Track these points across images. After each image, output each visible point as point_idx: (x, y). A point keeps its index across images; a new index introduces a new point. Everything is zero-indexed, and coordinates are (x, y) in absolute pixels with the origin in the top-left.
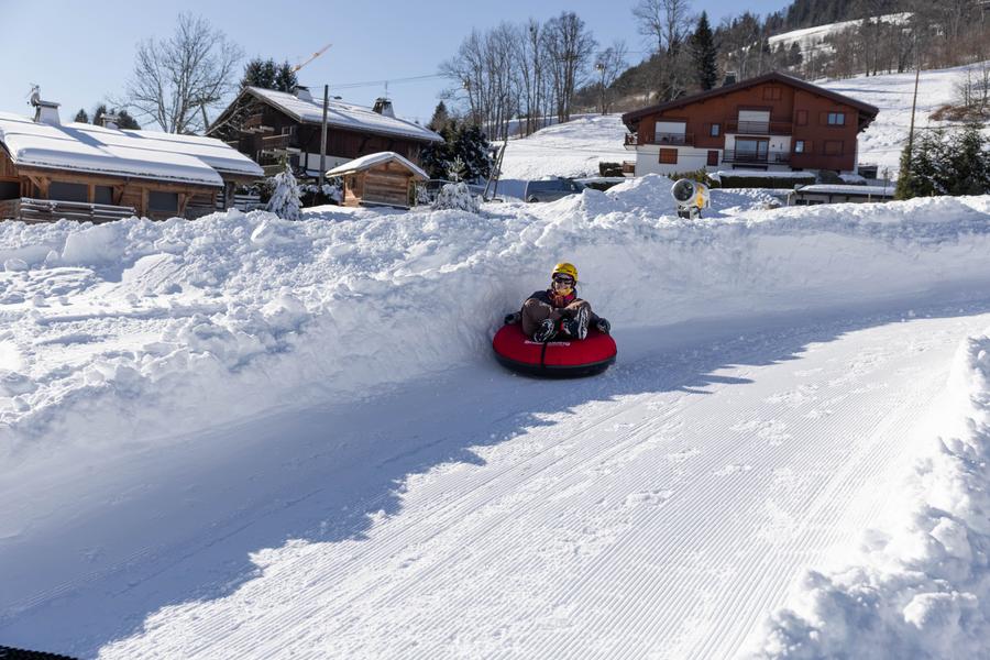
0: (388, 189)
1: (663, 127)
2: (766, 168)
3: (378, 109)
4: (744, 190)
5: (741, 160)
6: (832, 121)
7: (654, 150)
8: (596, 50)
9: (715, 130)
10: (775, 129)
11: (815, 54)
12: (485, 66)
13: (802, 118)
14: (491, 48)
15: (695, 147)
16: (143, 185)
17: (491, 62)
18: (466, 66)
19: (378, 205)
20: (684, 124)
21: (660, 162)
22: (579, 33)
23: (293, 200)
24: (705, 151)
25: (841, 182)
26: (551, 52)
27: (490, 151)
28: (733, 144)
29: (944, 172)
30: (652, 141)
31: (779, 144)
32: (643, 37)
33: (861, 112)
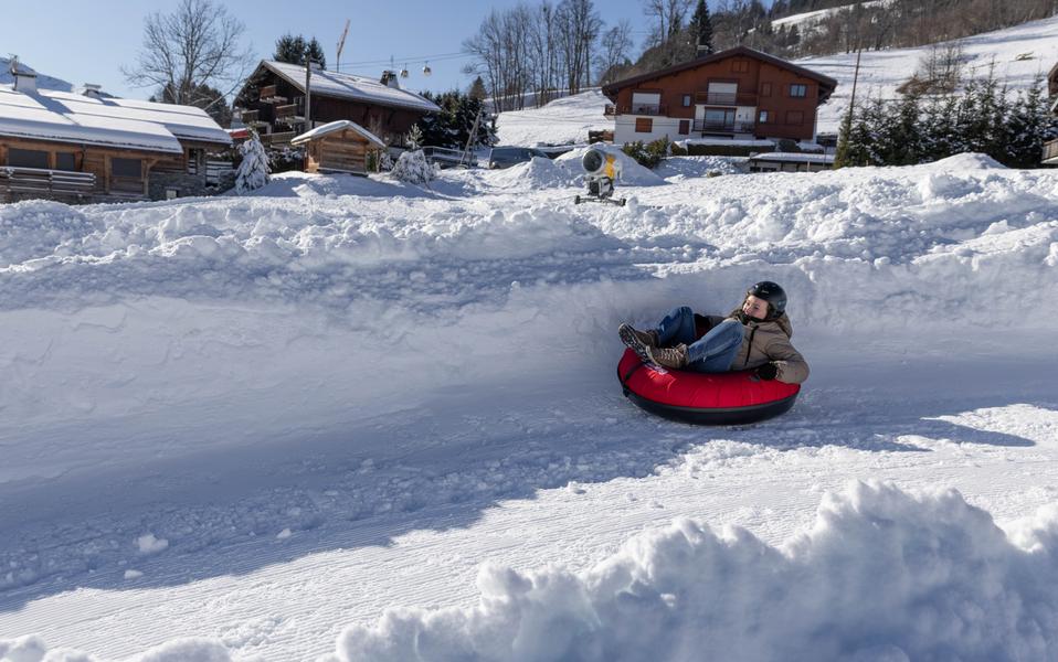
0: (346, 156)
1: (639, 98)
2: (732, 137)
3: (384, 81)
4: (703, 157)
5: (711, 129)
6: (794, 92)
7: (630, 119)
8: (603, 30)
9: (687, 101)
10: (741, 100)
11: (810, 35)
12: (502, 43)
13: (766, 89)
14: (509, 27)
15: (669, 116)
16: (107, 153)
17: (508, 39)
18: (486, 44)
19: (335, 172)
20: (659, 96)
21: (637, 131)
22: (589, 14)
23: (261, 167)
24: (677, 121)
25: (798, 150)
26: (563, 31)
27: (489, 120)
28: (703, 115)
29: (881, 141)
30: (630, 112)
31: (745, 114)
32: (648, 17)
33: (821, 84)
